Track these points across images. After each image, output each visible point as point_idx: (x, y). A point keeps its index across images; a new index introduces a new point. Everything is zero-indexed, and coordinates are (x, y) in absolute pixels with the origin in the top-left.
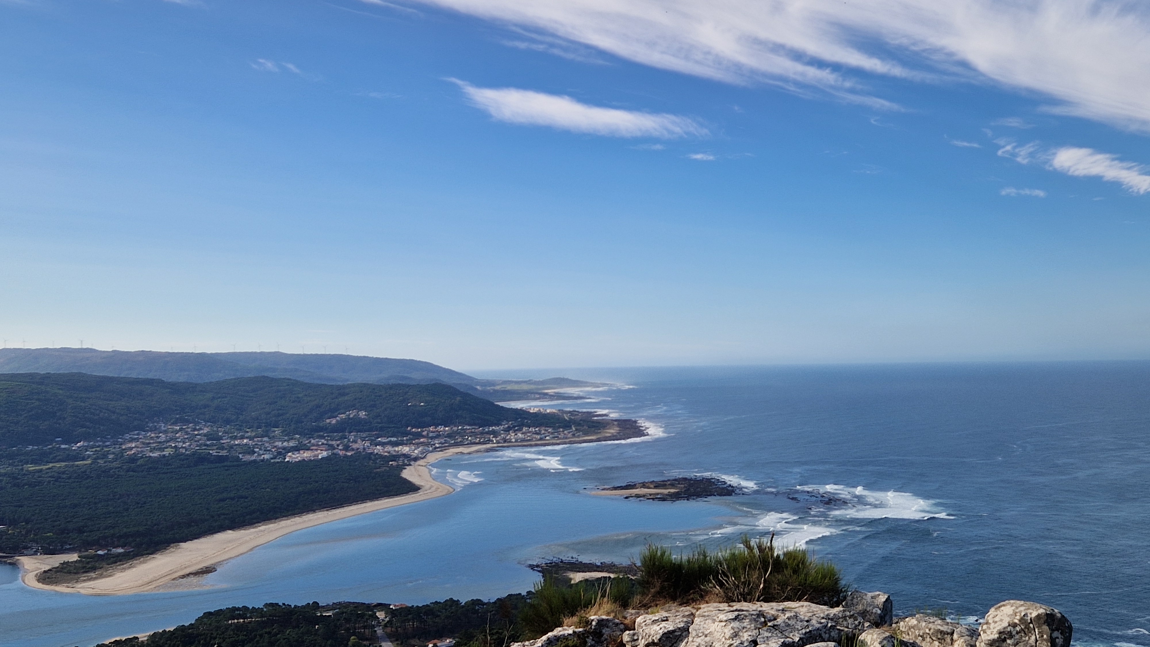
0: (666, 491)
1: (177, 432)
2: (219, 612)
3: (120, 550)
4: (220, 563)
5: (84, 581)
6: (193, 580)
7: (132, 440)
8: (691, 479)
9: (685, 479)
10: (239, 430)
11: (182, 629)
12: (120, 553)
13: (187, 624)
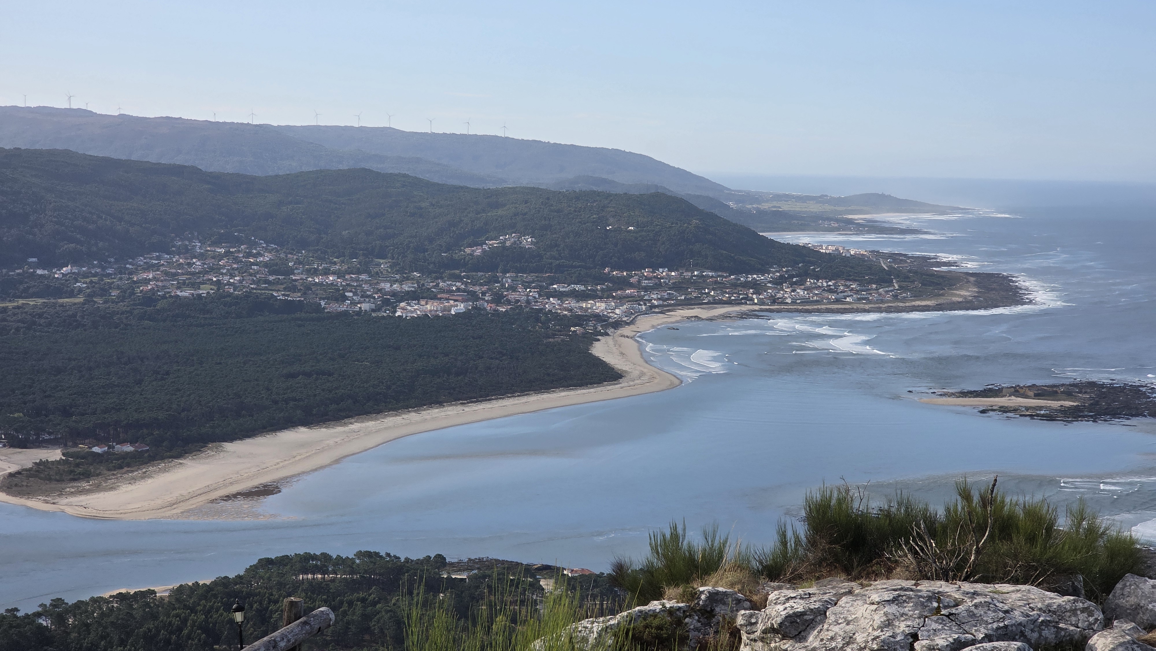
0: (1055, 404)
1: (221, 257)
2: (284, 561)
3: (128, 448)
4: (287, 480)
5: (72, 494)
6: (244, 504)
7: (149, 267)
8: (1103, 386)
9: (1092, 385)
10: (322, 259)
11: (224, 582)
12: (127, 453)
13: (232, 575)
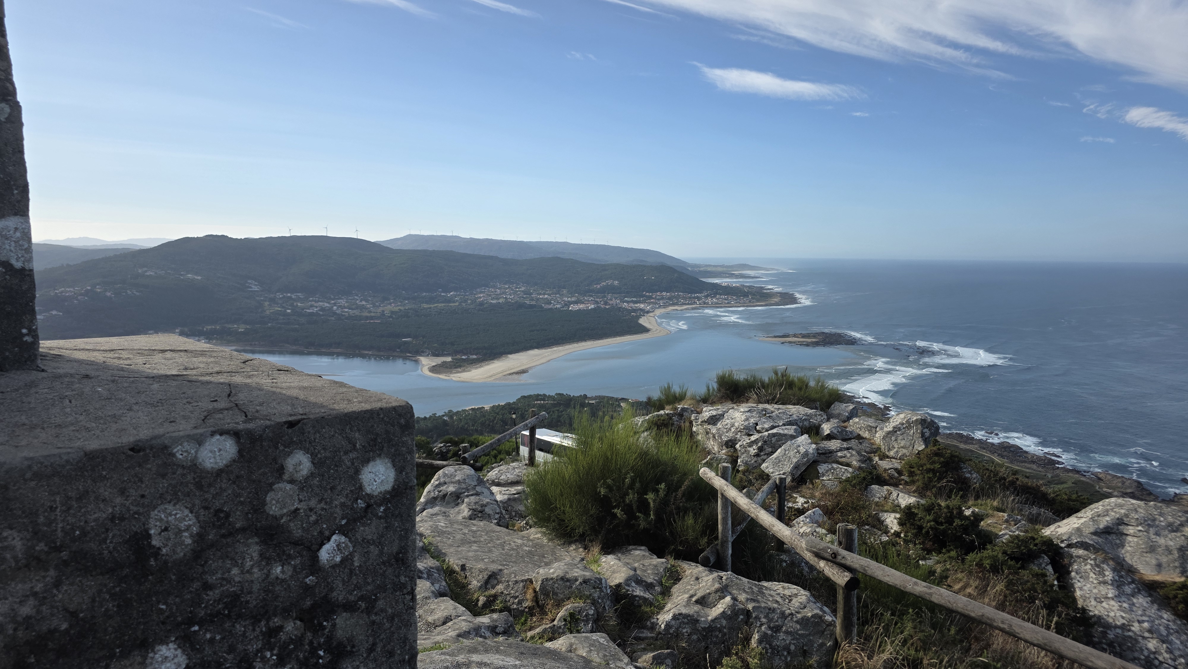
0: (809, 340)
1: (507, 289)
2: (530, 397)
3: (475, 357)
4: (530, 368)
5: (455, 373)
6: (516, 377)
7: (481, 292)
8: (827, 333)
9: (823, 333)
10: (543, 289)
11: (509, 404)
12: (474, 359)
13: (511, 402)
